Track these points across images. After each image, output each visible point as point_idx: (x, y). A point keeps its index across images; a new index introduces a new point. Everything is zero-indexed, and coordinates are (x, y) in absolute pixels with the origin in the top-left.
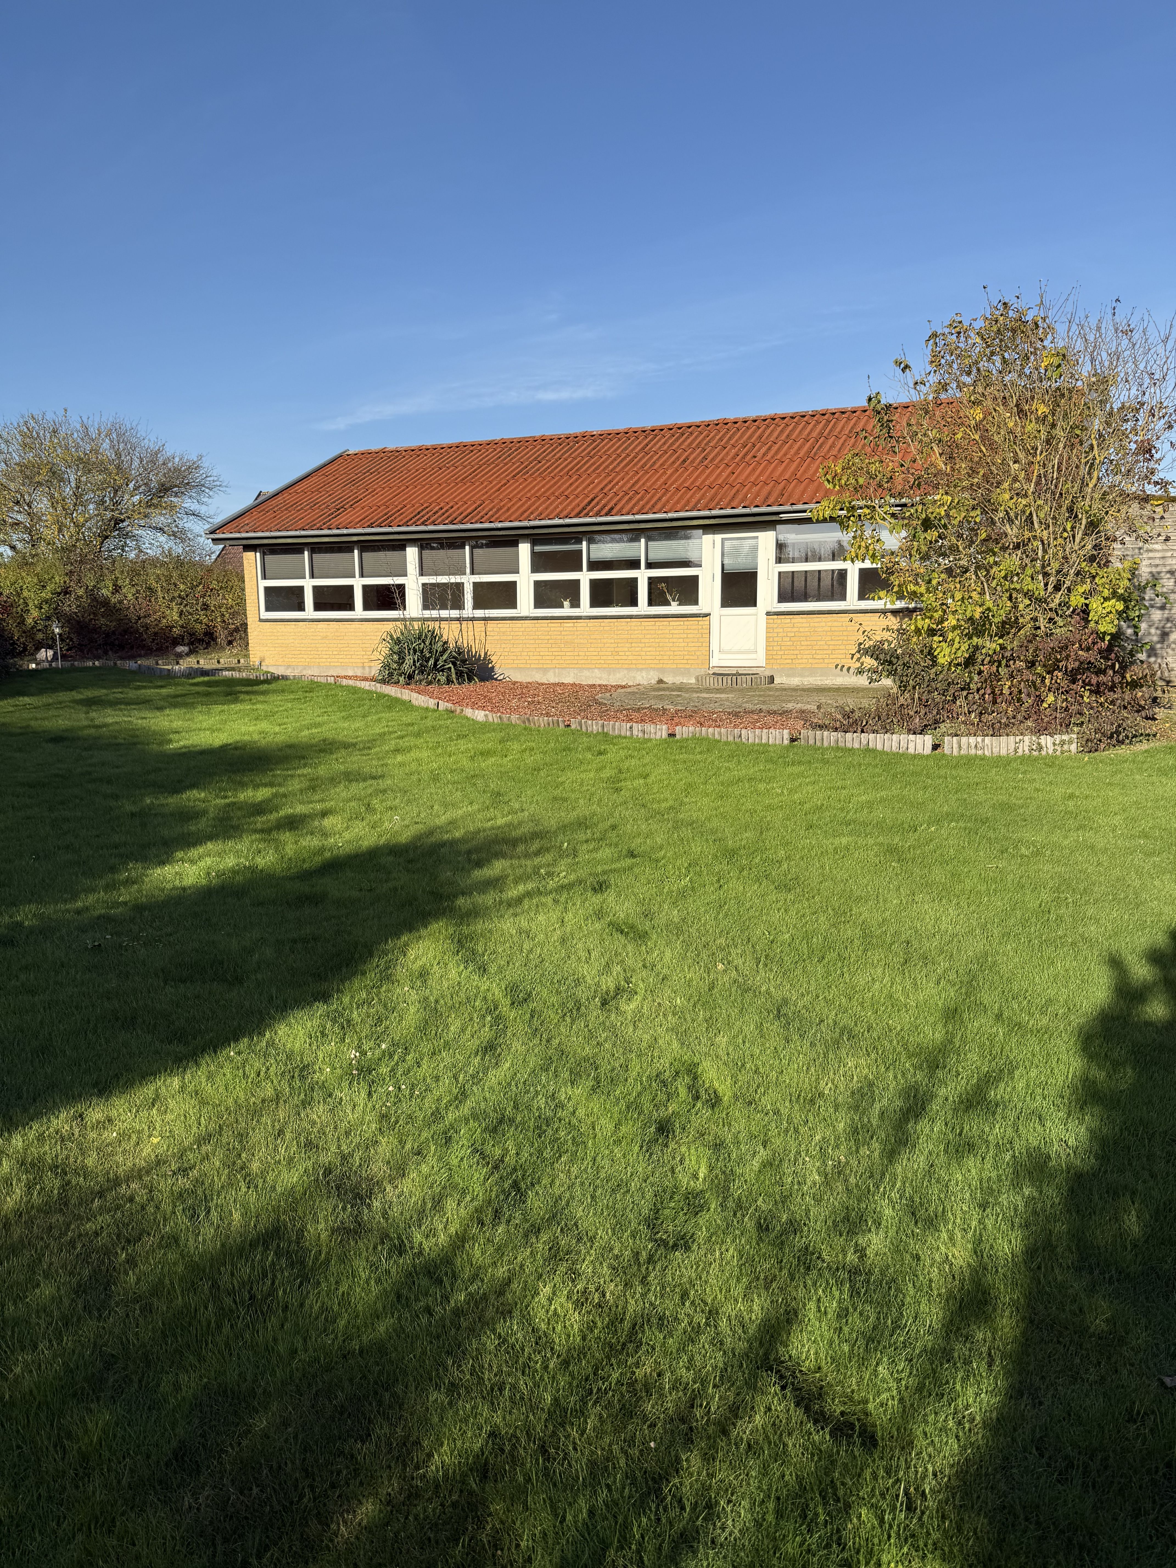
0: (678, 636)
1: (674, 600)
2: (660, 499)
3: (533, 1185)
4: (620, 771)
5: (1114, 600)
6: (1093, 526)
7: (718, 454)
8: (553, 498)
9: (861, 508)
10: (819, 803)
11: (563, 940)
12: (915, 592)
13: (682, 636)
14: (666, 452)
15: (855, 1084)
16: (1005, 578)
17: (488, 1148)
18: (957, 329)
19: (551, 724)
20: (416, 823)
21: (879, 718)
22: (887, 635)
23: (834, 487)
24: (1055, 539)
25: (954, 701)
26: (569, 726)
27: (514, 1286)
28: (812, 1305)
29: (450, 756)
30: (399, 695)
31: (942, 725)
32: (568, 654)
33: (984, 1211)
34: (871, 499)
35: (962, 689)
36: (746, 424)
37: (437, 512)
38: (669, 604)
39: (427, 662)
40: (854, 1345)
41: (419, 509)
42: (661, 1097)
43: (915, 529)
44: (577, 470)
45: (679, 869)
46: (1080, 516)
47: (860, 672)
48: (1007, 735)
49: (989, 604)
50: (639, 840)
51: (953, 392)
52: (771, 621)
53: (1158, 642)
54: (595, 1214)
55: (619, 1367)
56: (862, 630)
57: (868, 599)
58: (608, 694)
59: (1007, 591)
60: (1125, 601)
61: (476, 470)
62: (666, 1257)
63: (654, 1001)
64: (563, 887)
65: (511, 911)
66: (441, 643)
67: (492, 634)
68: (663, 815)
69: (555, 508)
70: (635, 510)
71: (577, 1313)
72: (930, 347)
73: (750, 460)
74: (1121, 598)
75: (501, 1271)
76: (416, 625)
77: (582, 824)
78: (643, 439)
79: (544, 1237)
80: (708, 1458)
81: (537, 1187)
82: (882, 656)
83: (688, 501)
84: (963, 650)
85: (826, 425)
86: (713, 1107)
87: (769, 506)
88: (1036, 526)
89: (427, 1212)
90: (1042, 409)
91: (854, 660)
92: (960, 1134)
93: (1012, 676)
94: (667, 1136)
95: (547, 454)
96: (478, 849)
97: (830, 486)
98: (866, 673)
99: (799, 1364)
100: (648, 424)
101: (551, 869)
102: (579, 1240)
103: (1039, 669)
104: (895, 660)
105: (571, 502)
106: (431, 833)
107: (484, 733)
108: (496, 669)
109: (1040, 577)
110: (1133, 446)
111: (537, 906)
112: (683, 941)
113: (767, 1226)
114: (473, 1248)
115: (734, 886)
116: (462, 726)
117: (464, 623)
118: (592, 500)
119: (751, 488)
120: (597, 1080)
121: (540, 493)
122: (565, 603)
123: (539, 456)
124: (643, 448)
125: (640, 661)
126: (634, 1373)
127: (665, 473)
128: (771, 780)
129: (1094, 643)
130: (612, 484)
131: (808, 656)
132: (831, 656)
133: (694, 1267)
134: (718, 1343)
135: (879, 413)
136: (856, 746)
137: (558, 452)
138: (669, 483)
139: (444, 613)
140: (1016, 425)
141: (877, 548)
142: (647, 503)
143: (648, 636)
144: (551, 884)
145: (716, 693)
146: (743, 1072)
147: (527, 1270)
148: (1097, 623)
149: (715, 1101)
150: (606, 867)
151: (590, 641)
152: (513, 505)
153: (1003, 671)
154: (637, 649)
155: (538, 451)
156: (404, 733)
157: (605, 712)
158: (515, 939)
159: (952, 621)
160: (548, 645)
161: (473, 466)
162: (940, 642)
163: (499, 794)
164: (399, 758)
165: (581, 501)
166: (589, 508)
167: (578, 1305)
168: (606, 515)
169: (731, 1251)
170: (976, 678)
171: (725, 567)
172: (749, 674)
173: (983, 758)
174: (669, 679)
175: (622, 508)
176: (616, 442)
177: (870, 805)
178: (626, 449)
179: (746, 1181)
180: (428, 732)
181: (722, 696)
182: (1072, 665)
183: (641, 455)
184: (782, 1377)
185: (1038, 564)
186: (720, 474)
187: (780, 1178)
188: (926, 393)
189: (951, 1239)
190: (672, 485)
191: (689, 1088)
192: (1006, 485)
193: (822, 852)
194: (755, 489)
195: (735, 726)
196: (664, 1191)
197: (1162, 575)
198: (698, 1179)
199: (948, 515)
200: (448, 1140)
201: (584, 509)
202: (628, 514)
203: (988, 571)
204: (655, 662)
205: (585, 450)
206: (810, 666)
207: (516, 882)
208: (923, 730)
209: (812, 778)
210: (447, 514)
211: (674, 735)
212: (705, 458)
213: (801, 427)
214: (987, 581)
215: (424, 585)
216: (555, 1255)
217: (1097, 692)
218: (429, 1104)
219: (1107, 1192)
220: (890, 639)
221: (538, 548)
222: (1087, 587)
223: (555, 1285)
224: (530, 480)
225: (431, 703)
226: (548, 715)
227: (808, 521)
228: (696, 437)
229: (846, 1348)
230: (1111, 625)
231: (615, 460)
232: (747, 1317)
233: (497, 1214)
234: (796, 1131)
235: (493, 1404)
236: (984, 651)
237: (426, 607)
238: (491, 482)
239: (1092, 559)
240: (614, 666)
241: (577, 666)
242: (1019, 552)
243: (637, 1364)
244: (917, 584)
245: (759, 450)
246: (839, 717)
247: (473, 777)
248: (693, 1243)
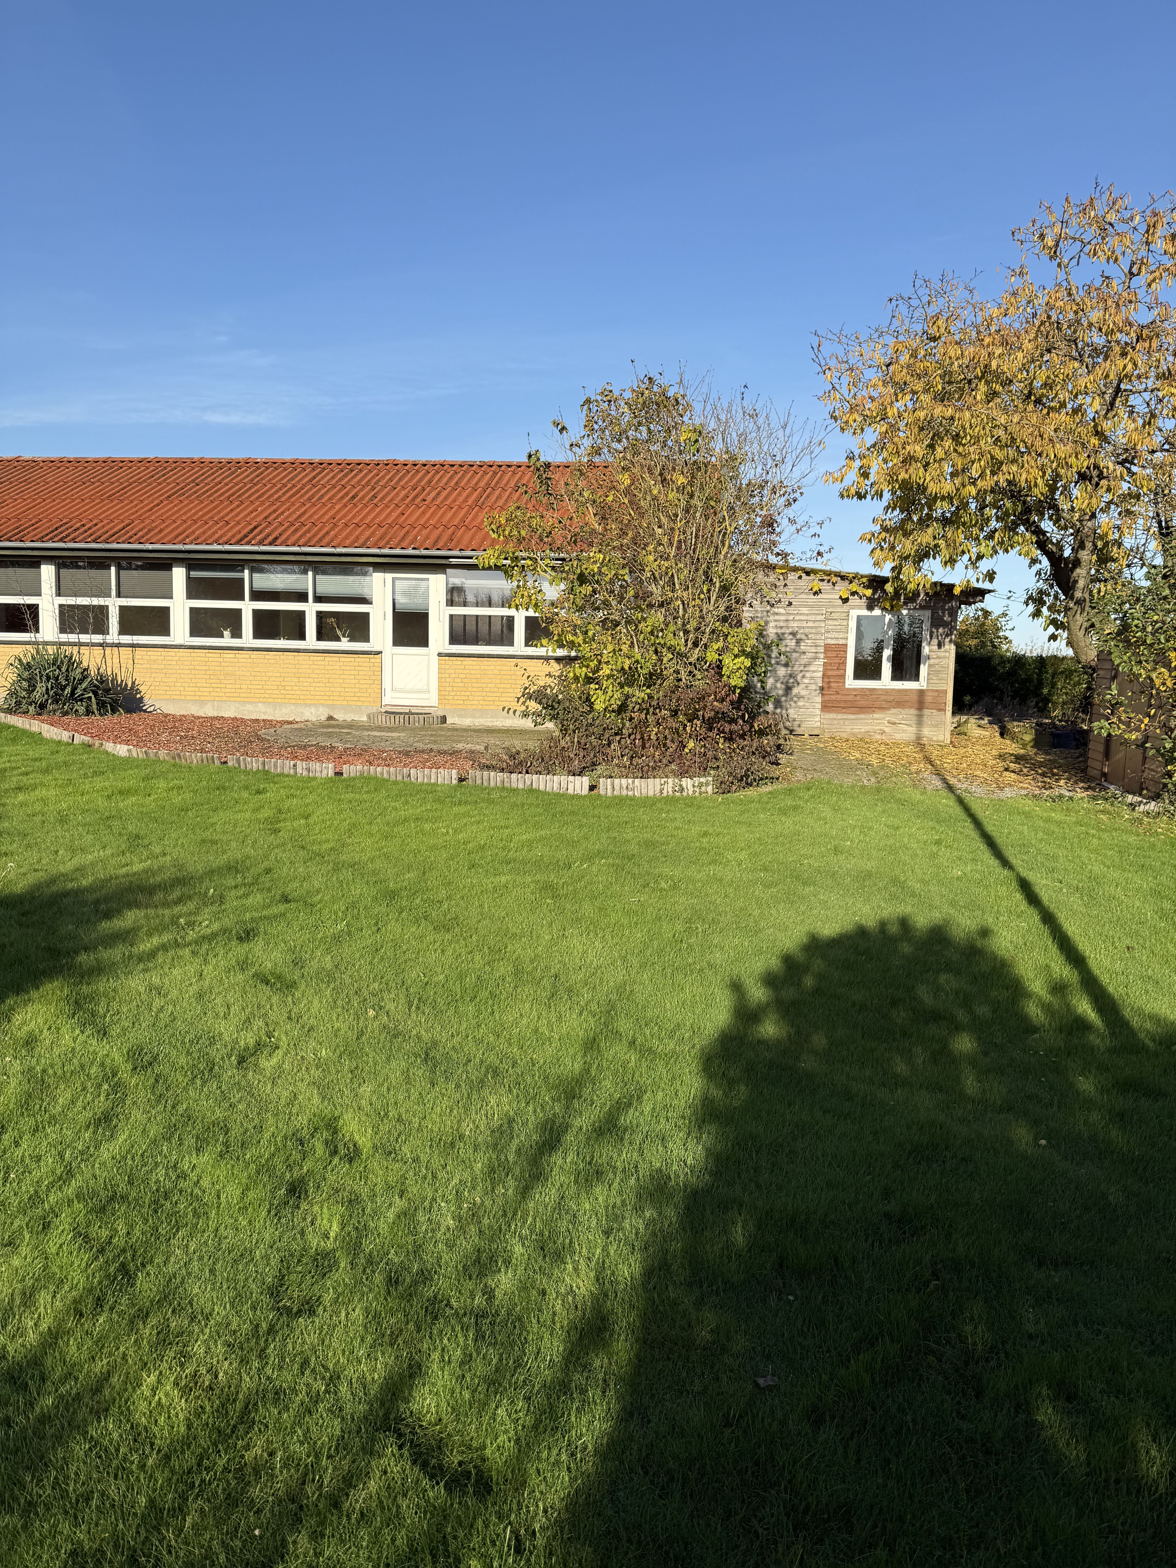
0: (348, 672)
1: (344, 636)
2: (328, 533)
3: (143, 1265)
4: (280, 811)
5: (743, 658)
6: (725, 589)
7: (388, 493)
8: (211, 523)
9: (524, 559)
10: (482, 843)
11: (200, 996)
12: (573, 642)
13: (353, 672)
14: (334, 487)
15: (496, 1122)
16: (652, 633)
17: (94, 1231)
18: (608, 398)
19: (205, 760)
20: (36, 870)
21: (543, 760)
22: (549, 681)
23: (499, 537)
24: (694, 599)
25: (609, 745)
26: (226, 762)
27: (114, 1380)
28: (436, 1356)
29: (82, 795)
30: (28, 727)
31: (598, 768)
32: (228, 686)
33: (608, 1238)
34: (533, 551)
35: (616, 734)
36: (416, 468)
37: (78, 529)
38: (338, 639)
39: (63, 690)
40: (476, 1390)
41: (57, 525)
42: (296, 1156)
43: (573, 583)
44: (239, 496)
45: (336, 913)
46: (715, 580)
47: (525, 715)
48: (654, 777)
49: (638, 656)
50: (296, 884)
51: (606, 456)
52: (443, 662)
53: (783, 696)
54: (212, 1289)
55: (226, 1454)
56: (526, 675)
57: (531, 646)
58: (272, 730)
59: (652, 645)
60: (753, 658)
61: (125, 488)
62: (288, 1325)
63: (297, 1054)
64: (204, 937)
65: (141, 966)
66: (79, 670)
67: (141, 661)
68: (323, 857)
69: (214, 533)
70: (301, 542)
71: (183, 1401)
72: (585, 412)
73: (419, 503)
74: (747, 655)
75: (100, 1366)
76: (51, 650)
77: (232, 868)
78: (311, 472)
79: (153, 1321)
80: (316, 1536)
81: (149, 1267)
82: (544, 701)
83: (357, 538)
84: (617, 698)
85: (493, 476)
86: (350, 1161)
87: (438, 549)
88: (677, 587)
89: (16, 1309)
90: (681, 480)
91: (520, 703)
92: (590, 1163)
93: (658, 724)
94: (299, 1197)
95: (206, 478)
96: (107, 899)
97: (495, 536)
98: (531, 717)
99: (419, 1419)
100: (316, 457)
101: (192, 918)
102: (193, 1319)
103: (681, 718)
104: (556, 706)
105: (232, 528)
106: (53, 881)
107: (125, 770)
108: (146, 700)
109: (681, 634)
110: (759, 520)
111: (173, 959)
112: (333, 989)
113: (398, 1278)
114: (68, 1345)
115: (393, 928)
116: (100, 762)
117: (108, 650)
118: (255, 528)
119: (420, 530)
120: (226, 1144)
121: (197, 516)
122: (225, 632)
123: (197, 478)
124: (310, 480)
125: (308, 697)
126: (243, 1457)
127: (333, 507)
128: (436, 820)
129: (727, 695)
130: (277, 513)
131: (480, 698)
132: (501, 699)
133: (318, 1332)
134: (337, 1410)
135: (538, 470)
136: (521, 786)
137: (218, 476)
138: (337, 518)
139: (84, 638)
140: (659, 492)
141: (539, 598)
142: (315, 535)
143: (317, 671)
144: (191, 935)
145: (388, 732)
146: (385, 1121)
147: (130, 1361)
148: (729, 677)
149: (353, 1155)
150: (256, 914)
151: (253, 674)
152: (167, 526)
153: (651, 718)
154: (305, 684)
155: (196, 473)
156: (29, 769)
157: (267, 749)
158: (144, 997)
159: (606, 670)
160: (205, 677)
161: (122, 484)
162: (596, 689)
163: (137, 837)
164: (21, 797)
165: (243, 528)
166: (251, 536)
167: (186, 1391)
168: (270, 544)
169: (357, 1310)
170: (628, 724)
171: (397, 605)
172: (421, 714)
173: (633, 798)
174: (340, 716)
175: (287, 539)
176: (282, 472)
177: (530, 844)
178: (292, 479)
179: (379, 1235)
180: (58, 768)
181: (394, 734)
182: (709, 714)
183: (308, 487)
184: (400, 1435)
185: (680, 621)
186: (390, 514)
187: (414, 1228)
188: (581, 455)
189: (576, 1269)
190: (340, 520)
191: (327, 1144)
192: (650, 548)
193: (482, 891)
194: (425, 532)
195: (405, 766)
196: (292, 1255)
197: (786, 635)
198: (328, 1238)
199: (600, 573)
200: (46, 1226)
201: (245, 536)
202: (294, 545)
203: (636, 626)
204: (325, 698)
205: (248, 476)
206: (480, 707)
207: (150, 934)
208: (581, 772)
209: (478, 818)
210: (90, 531)
211: (342, 774)
212: (375, 497)
213: (469, 475)
214: (636, 635)
215: (61, 606)
216: (164, 1339)
217: (730, 739)
218: (27, 1188)
219: (719, 1206)
220: (553, 685)
221: (194, 574)
222: (720, 644)
223: (161, 1373)
224: (186, 502)
225: (65, 736)
226: (202, 751)
227: (474, 567)
228: (366, 475)
229: (467, 1395)
230: (740, 680)
231: (280, 489)
232: (369, 1378)
233: (99, 1302)
234: (434, 1176)
235: (76, 1518)
236: (634, 699)
237: (62, 630)
238: (142, 502)
239: (724, 619)
240: (279, 701)
241: (238, 699)
242: (663, 610)
243: (247, 1448)
244: (575, 634)
245: (429, 494)
246: (505, 757)
247: (108, 818)
248: (318, 1306)
